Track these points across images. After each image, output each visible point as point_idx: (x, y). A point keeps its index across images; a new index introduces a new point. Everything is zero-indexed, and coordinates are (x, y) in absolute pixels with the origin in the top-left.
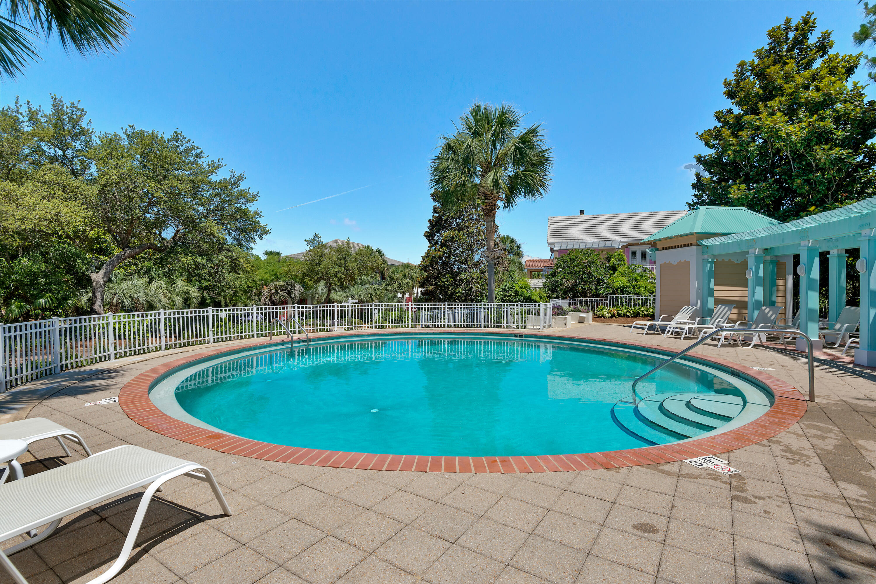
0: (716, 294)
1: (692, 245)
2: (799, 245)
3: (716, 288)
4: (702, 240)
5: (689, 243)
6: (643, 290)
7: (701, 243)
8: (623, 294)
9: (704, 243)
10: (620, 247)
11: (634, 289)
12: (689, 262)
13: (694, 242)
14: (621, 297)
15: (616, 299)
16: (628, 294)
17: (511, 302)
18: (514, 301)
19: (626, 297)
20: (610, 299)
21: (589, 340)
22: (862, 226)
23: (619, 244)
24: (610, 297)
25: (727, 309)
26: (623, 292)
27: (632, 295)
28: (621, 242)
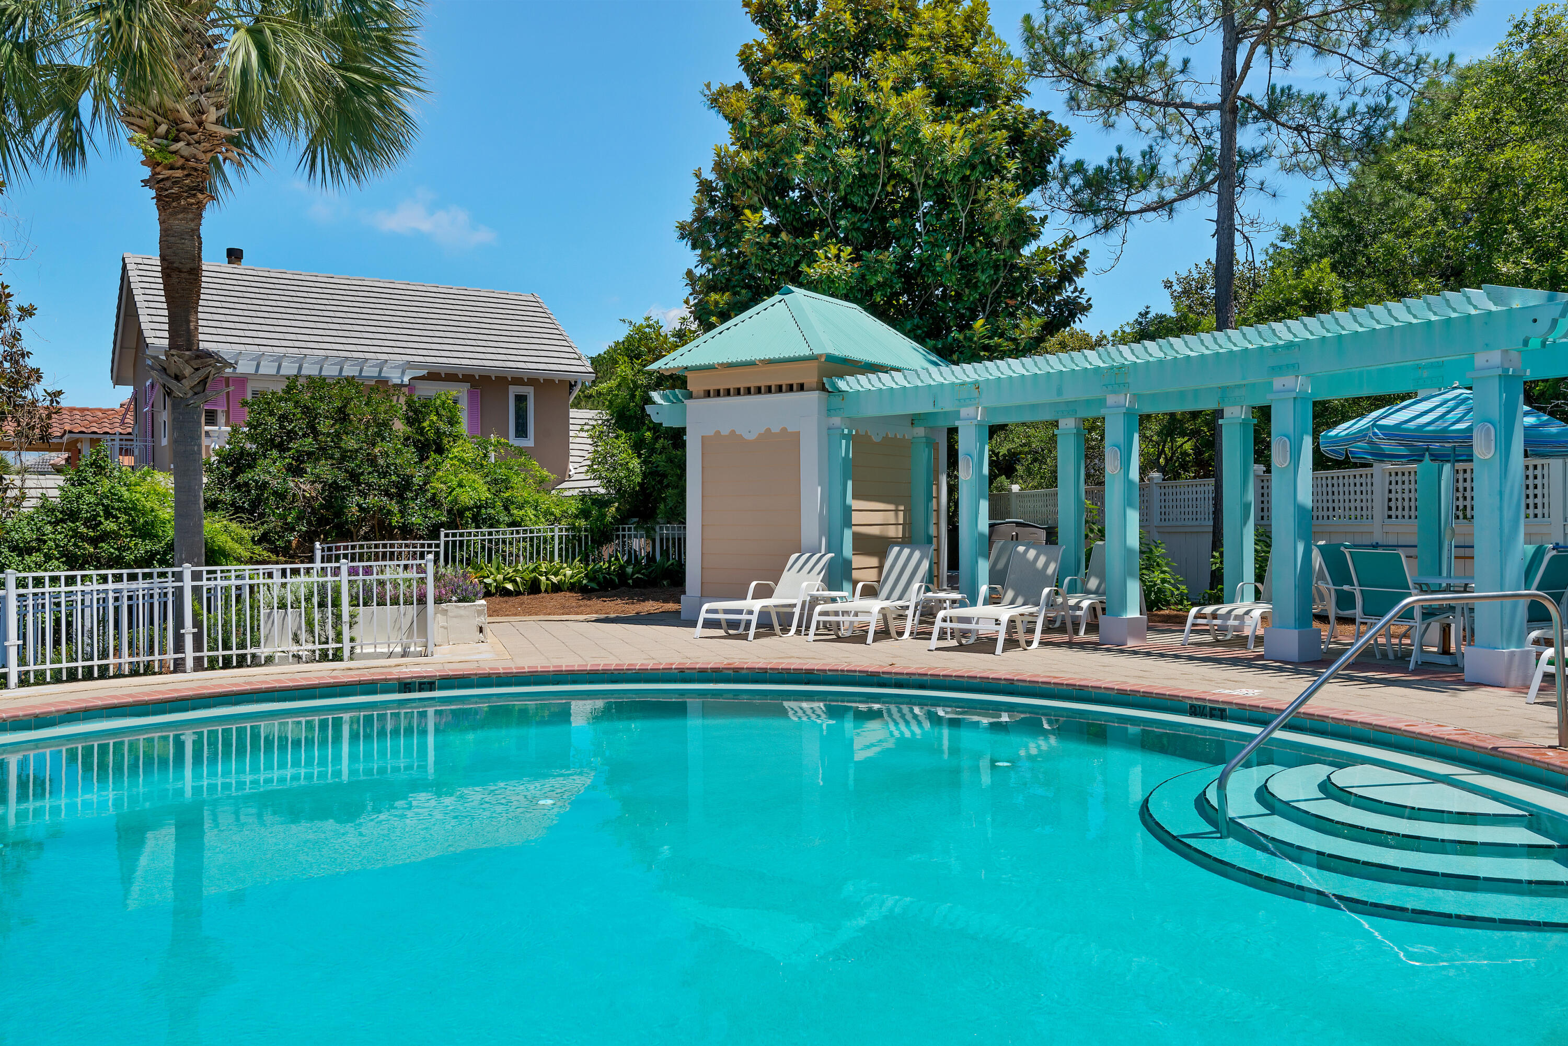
0: (856, 518)
1: (801, 387)
2: (1102, 402)
3: (856, 504)
4: (841, 376)
5: (795, 381)
6: (531, 512)
7: (834, 385)
8: (478, 527)
9: (842, 385)
10: (406, 380)
11: (506, 508)
12: (798, 434)
13: (811, 379)
14: (475, 536)
15: (461, 542)
16: (491, 526)
17: (115, 562)
18: (129, 557)
19: (490, 534)
20: (447, 543)
21: (682, 671)
22: (1277, 370)
23: (403, 373)
24: (447, 535)
25: (917, 554)
26: (477, 521)
27: (502, 528)
28: (409, 365)
